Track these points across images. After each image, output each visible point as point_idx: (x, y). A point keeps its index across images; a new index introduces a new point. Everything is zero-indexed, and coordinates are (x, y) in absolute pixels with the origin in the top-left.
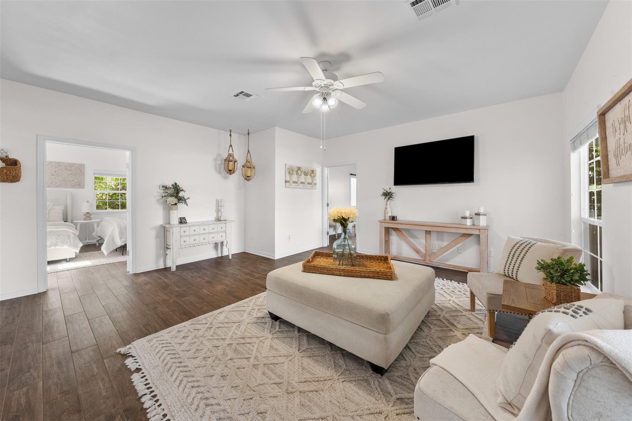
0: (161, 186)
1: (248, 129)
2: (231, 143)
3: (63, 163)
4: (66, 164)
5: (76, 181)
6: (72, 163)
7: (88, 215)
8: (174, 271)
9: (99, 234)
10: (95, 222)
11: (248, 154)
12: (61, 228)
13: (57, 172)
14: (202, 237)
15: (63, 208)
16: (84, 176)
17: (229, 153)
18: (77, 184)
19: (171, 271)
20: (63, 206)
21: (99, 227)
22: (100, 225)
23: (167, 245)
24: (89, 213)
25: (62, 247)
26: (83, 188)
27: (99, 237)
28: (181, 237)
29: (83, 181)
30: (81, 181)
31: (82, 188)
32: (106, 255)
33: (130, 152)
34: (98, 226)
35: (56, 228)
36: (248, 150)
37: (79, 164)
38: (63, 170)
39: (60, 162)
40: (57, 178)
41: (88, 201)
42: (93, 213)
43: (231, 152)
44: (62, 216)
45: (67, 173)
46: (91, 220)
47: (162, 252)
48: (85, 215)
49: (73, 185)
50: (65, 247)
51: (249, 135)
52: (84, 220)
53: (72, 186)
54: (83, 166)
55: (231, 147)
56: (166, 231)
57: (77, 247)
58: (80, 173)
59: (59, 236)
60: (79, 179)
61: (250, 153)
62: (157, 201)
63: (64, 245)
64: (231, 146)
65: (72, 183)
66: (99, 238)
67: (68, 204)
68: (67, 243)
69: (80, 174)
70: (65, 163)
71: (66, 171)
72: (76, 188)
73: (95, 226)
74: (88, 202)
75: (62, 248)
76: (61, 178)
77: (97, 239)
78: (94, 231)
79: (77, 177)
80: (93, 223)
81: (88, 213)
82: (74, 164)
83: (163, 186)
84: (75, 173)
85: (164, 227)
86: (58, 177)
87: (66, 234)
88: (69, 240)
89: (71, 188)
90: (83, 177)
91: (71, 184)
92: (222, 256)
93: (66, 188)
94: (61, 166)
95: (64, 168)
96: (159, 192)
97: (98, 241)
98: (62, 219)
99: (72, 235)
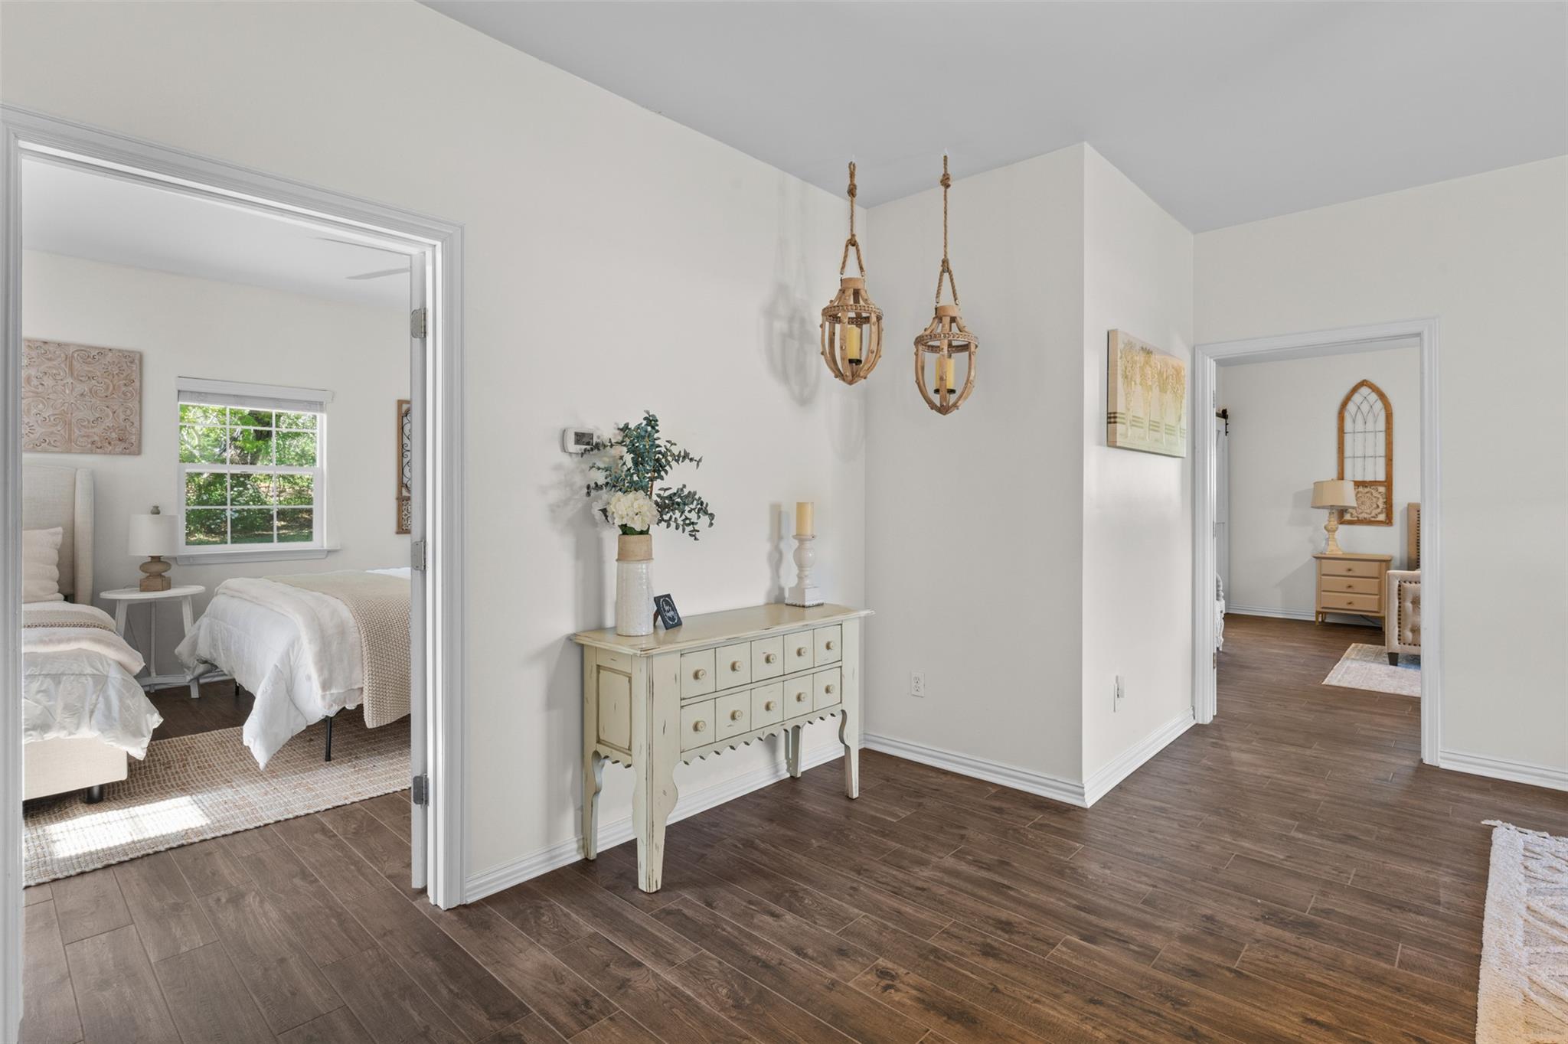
0: (573, 436)
1: (945, 157)
2: (852, 230)
3: (59, 345)
4: (72, 350)
5: (108, 422)
6: (96, 348)
7: (156, 568)
8: (655, 890)
9: (204, 651)
10: (185, 597)
11: (941, 280)
12: (69, 640)
13: (35, 382)
14: (763, 695)
15: (59, 539)
16: (140, 402)
17: (844, 277)
18: (114, 435)
19: (636, 887)
20: (60, 529)
21: (204, 621)
22: (208, 609)
23: (599, 741)
24: (159, 557)
25: (70, 734)
26: (139, 453)
27: (205, 662)
28: (684, 703)
29: (137, 424)
30: (128, 424)
31: (129, 454)
32: (262, 765)
33: (439, 244)
34: (197, 615)
35: (42, 642)
36: (945, 262)
37: (120, 351)
38: (58, 377)
39: (45, 343)
40: (34, 411)
41: (157, 507)
42: (175, 559)
43: (852, 271)
44: (56, 573)
45: (72, 390)
46: (169, 588)
47: (569, 776)
48: (144, 567)
49: (96, 438)
50: (87, 733)
51: (947, 186)
52: (144, 589)
53: (93, 443)
54: (137, 361)
55: (852, 249)
56: (591, 669)
57: (137, 733)
58: (124, 389)
59: (57, 678)
60: (122, 417)
61: (954, 273)
62: (553, 511)
63: (78, 726)
64: (852, 242)
65: (95, 430)
66: (201, 668)
67: (79, 520)
68: (92, 712)
69: (124, 394)
70: (67, 345)
71: (70, 380)
72: (110, 453)
73: (187, 612)
74: (156, 511)
75: (72, 737)
76: (50, 412)
77: (194, 669)
78: (183, 636)
79: (115, 408)
80: (176, 603)
81: (156, 559)
82: (102, 352)
83: (580, 438)
84: (107, 389)
85: (582, 646)
86: (41, 406)
87: (89, 670)
88: (101, 699)
89: (91, 452)
90: (137, 406)
91: (88, 436)
92: (793, 778)
93: (69, 451)
94: (50, 359)
95: (63, 366)
96: (558, 467)
97: (197, 679)
98: (56, 587)
99: (115, 675)
